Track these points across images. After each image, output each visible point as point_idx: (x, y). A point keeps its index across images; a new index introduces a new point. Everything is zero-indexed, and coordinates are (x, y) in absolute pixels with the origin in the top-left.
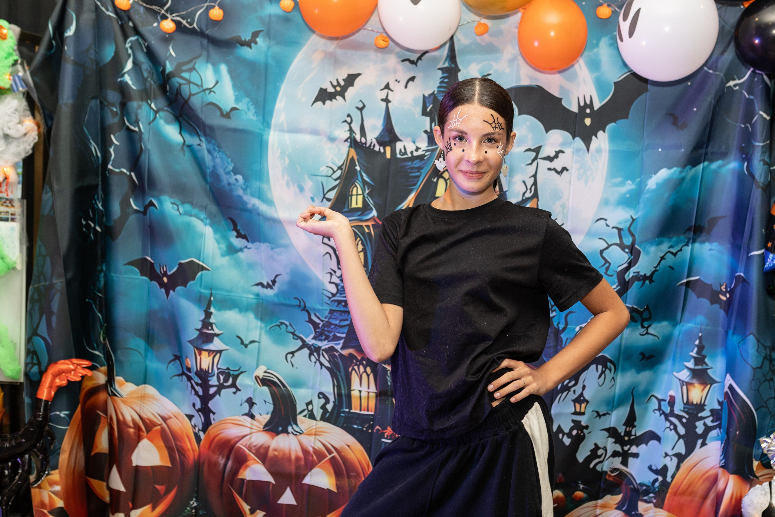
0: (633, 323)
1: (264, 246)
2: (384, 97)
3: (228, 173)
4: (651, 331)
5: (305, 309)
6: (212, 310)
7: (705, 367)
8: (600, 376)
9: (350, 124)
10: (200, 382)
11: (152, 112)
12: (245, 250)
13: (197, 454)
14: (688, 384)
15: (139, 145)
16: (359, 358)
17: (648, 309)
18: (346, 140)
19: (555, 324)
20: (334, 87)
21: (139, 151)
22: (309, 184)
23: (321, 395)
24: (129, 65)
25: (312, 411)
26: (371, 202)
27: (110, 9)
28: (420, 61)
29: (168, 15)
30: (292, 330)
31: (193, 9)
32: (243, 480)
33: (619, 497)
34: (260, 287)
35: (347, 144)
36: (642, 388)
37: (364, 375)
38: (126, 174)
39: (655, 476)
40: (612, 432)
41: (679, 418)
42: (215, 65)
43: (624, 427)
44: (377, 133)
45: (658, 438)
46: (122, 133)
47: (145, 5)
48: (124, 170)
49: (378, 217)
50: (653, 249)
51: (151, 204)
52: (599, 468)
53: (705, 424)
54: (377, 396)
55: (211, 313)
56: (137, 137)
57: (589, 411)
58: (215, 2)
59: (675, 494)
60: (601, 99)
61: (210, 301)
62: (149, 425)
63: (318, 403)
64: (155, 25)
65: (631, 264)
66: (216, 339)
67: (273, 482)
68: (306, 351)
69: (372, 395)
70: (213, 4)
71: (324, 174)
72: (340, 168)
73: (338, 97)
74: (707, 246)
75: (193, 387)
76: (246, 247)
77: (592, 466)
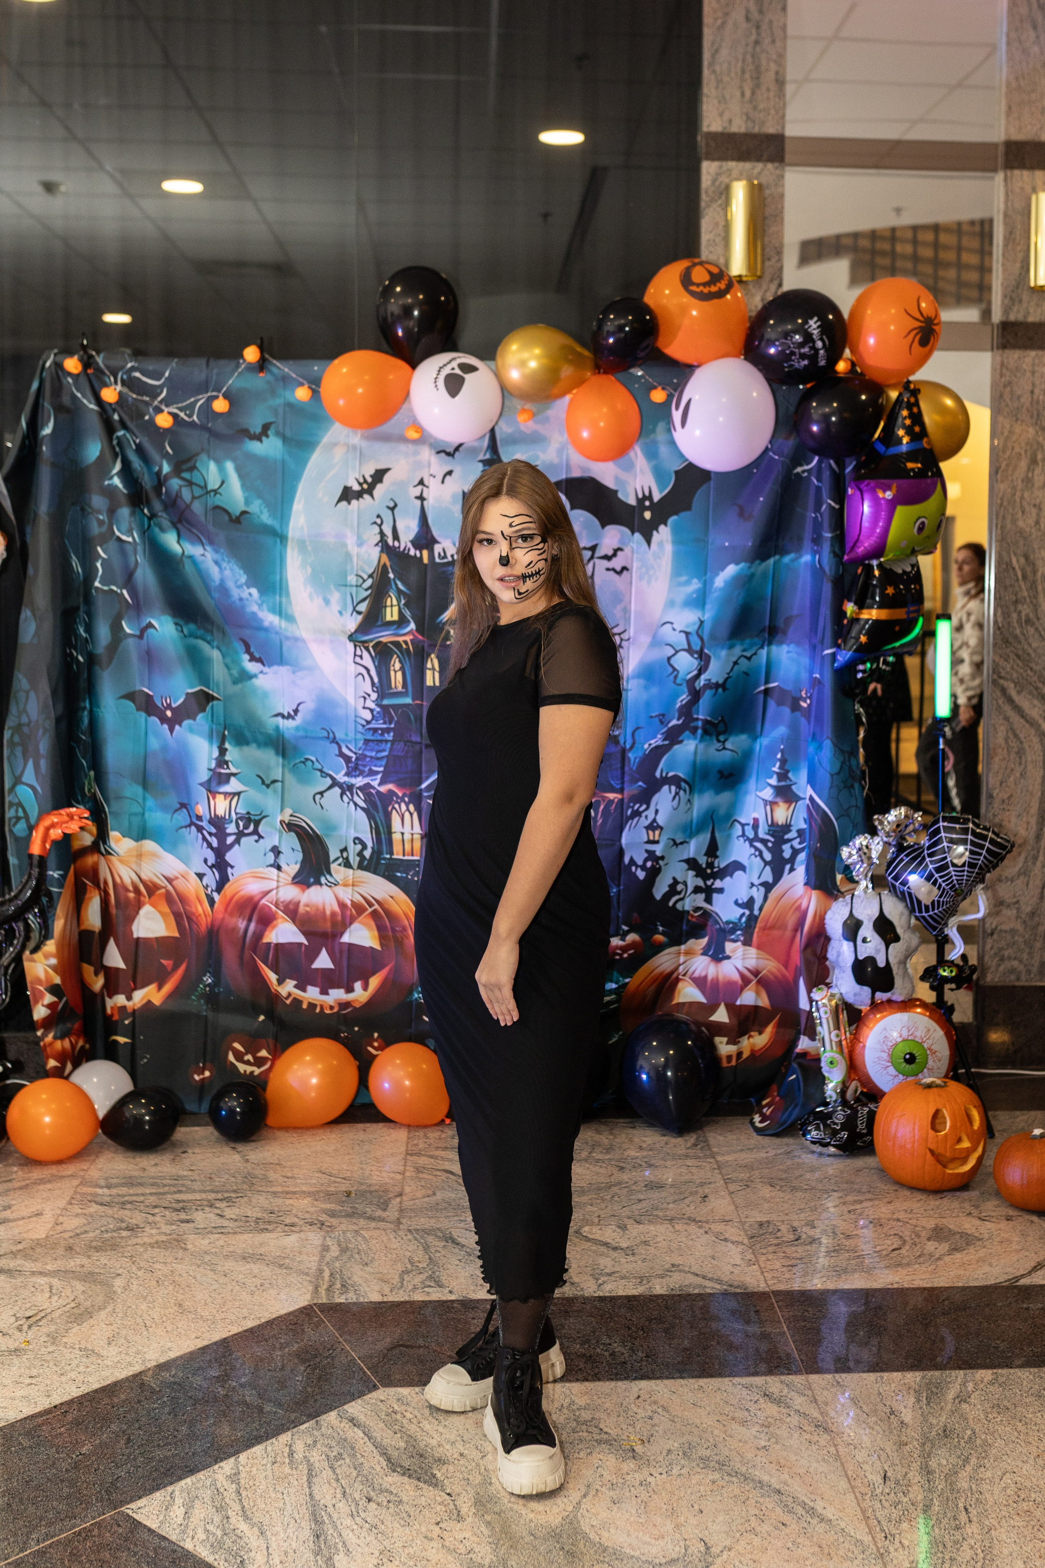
0: (708, 738)
1: (283, 670)
2: (418, 494)
3: (239, 587)
4: (728, 745)
5: (334, 741)
6: (227, 745)
7: (788, 783)
8: (674, 798)
9: (380, 526)
10: (214, 831)
11: (146, 520)
12: (261, 676)
13: (209, 920)
14: (773, 804)
15: (133, 559)
16: (400, 794)
17: (723, 720)
18: (377, 544)
19: (622, 742)
20: (360, 484)
21: (132, 565)
22: (335, 597)
23: (358, 840)
24: (118, 467)
25: (347, 859)
26: (408, 614)
27: (93, 401)
28: (457, 454)
29: (163, 407)
30: (320, 767)
31: (192, 400)
32: (269, 944)
33: (704, 941)
34: (280, 719)
35: (378, 549)
36: (722, 811)
37: (407, 815)
38: (116, 592)
39: (741, 911)
40: (692, 864)
41: (764, 842)
42: (219, 462)
43: (705, 858)
44: (412, 536)
45: (743, 868)
46: (112, 545)
47: (134, 396)
48: (114, 588)
49: (418, 630)
50: (724, 653)
51: (150, 625)
52: (679, 906)
53: (792, 847)
54: (422, 838)
55: (226, 750)
56: (129, 549)
57: (664, 840)
58: (219, 391)
59: (764, 929)
60: (661, 490)
61: (224, 735)
62: (152, 889)
63: (354, 850)
64: (147, 418)
65: (701, 671)
66: (233, 779)
67: (306, 943)
68: (337, 790)
69: (417, 837)
70: (215, 394)
71: (354, 583)
72: (370, 576)
73: (366, 496)
74: (785, 648)
75: (204, 839)
76: (262, 672)
77: (671, 904)
